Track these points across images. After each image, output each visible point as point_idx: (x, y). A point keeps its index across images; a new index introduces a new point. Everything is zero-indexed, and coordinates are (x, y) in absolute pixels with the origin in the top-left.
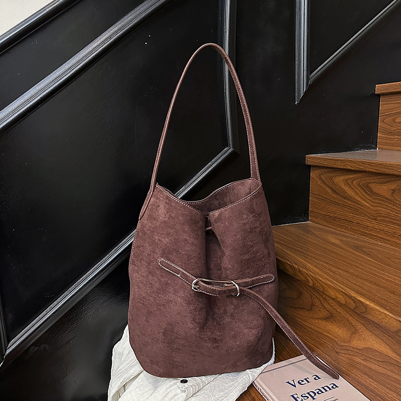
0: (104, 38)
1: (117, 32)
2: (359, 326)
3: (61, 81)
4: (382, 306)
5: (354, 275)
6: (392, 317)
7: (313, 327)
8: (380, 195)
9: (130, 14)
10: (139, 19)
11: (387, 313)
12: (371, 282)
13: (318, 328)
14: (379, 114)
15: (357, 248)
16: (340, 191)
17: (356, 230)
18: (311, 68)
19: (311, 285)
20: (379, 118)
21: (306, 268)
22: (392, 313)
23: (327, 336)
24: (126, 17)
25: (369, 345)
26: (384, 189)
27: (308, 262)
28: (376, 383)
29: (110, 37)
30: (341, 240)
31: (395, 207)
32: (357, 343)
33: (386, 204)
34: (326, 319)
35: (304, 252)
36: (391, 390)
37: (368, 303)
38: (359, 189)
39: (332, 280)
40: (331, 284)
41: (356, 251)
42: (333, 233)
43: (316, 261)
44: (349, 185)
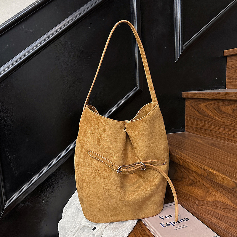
0: (63, 24)
1: (70, 21)
2: (210, 188)
3: (37, 48)
4: (223, 174)
5: (208, 158)
6: (229, 180)
7: (183, 190)
8: (226, 113)
9: (78, 11)
10: (83, 14)
11: (227, 178)
12: (218, 162)
13: (185, 190)
14: (226, 68)
15: (213, 145)
16: (203, 112)
17: (213, 135)
18: (184, 41)
19: (181, 164)
20: (227, 70)
21: (179, 155)
22: (229, 177)
23: (191, 195)
24: (76, 12)
25: (217, 199)
26: (228, 109)
27: (181, 152)
28: (222, 223)
29: (66, 24)
30: (203, 141)
31: (235, 120)
32: (209, 199)
33: (229, 118)
34: (190, 185)
35: (180, 147)
36: (231, 226)
37: (215, 172)
38: (214, 110)
39: (194, 161)
40: (193, 163)
41: (212, 146)
42: (199, 137)
43: (186, 151)
44: (208, 108)
